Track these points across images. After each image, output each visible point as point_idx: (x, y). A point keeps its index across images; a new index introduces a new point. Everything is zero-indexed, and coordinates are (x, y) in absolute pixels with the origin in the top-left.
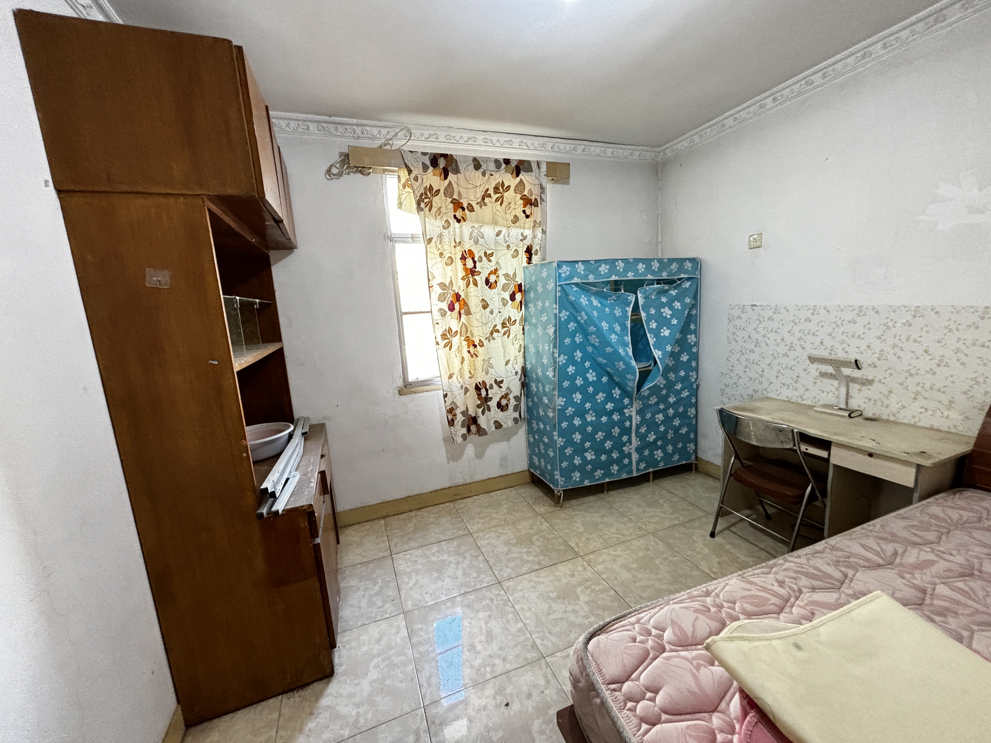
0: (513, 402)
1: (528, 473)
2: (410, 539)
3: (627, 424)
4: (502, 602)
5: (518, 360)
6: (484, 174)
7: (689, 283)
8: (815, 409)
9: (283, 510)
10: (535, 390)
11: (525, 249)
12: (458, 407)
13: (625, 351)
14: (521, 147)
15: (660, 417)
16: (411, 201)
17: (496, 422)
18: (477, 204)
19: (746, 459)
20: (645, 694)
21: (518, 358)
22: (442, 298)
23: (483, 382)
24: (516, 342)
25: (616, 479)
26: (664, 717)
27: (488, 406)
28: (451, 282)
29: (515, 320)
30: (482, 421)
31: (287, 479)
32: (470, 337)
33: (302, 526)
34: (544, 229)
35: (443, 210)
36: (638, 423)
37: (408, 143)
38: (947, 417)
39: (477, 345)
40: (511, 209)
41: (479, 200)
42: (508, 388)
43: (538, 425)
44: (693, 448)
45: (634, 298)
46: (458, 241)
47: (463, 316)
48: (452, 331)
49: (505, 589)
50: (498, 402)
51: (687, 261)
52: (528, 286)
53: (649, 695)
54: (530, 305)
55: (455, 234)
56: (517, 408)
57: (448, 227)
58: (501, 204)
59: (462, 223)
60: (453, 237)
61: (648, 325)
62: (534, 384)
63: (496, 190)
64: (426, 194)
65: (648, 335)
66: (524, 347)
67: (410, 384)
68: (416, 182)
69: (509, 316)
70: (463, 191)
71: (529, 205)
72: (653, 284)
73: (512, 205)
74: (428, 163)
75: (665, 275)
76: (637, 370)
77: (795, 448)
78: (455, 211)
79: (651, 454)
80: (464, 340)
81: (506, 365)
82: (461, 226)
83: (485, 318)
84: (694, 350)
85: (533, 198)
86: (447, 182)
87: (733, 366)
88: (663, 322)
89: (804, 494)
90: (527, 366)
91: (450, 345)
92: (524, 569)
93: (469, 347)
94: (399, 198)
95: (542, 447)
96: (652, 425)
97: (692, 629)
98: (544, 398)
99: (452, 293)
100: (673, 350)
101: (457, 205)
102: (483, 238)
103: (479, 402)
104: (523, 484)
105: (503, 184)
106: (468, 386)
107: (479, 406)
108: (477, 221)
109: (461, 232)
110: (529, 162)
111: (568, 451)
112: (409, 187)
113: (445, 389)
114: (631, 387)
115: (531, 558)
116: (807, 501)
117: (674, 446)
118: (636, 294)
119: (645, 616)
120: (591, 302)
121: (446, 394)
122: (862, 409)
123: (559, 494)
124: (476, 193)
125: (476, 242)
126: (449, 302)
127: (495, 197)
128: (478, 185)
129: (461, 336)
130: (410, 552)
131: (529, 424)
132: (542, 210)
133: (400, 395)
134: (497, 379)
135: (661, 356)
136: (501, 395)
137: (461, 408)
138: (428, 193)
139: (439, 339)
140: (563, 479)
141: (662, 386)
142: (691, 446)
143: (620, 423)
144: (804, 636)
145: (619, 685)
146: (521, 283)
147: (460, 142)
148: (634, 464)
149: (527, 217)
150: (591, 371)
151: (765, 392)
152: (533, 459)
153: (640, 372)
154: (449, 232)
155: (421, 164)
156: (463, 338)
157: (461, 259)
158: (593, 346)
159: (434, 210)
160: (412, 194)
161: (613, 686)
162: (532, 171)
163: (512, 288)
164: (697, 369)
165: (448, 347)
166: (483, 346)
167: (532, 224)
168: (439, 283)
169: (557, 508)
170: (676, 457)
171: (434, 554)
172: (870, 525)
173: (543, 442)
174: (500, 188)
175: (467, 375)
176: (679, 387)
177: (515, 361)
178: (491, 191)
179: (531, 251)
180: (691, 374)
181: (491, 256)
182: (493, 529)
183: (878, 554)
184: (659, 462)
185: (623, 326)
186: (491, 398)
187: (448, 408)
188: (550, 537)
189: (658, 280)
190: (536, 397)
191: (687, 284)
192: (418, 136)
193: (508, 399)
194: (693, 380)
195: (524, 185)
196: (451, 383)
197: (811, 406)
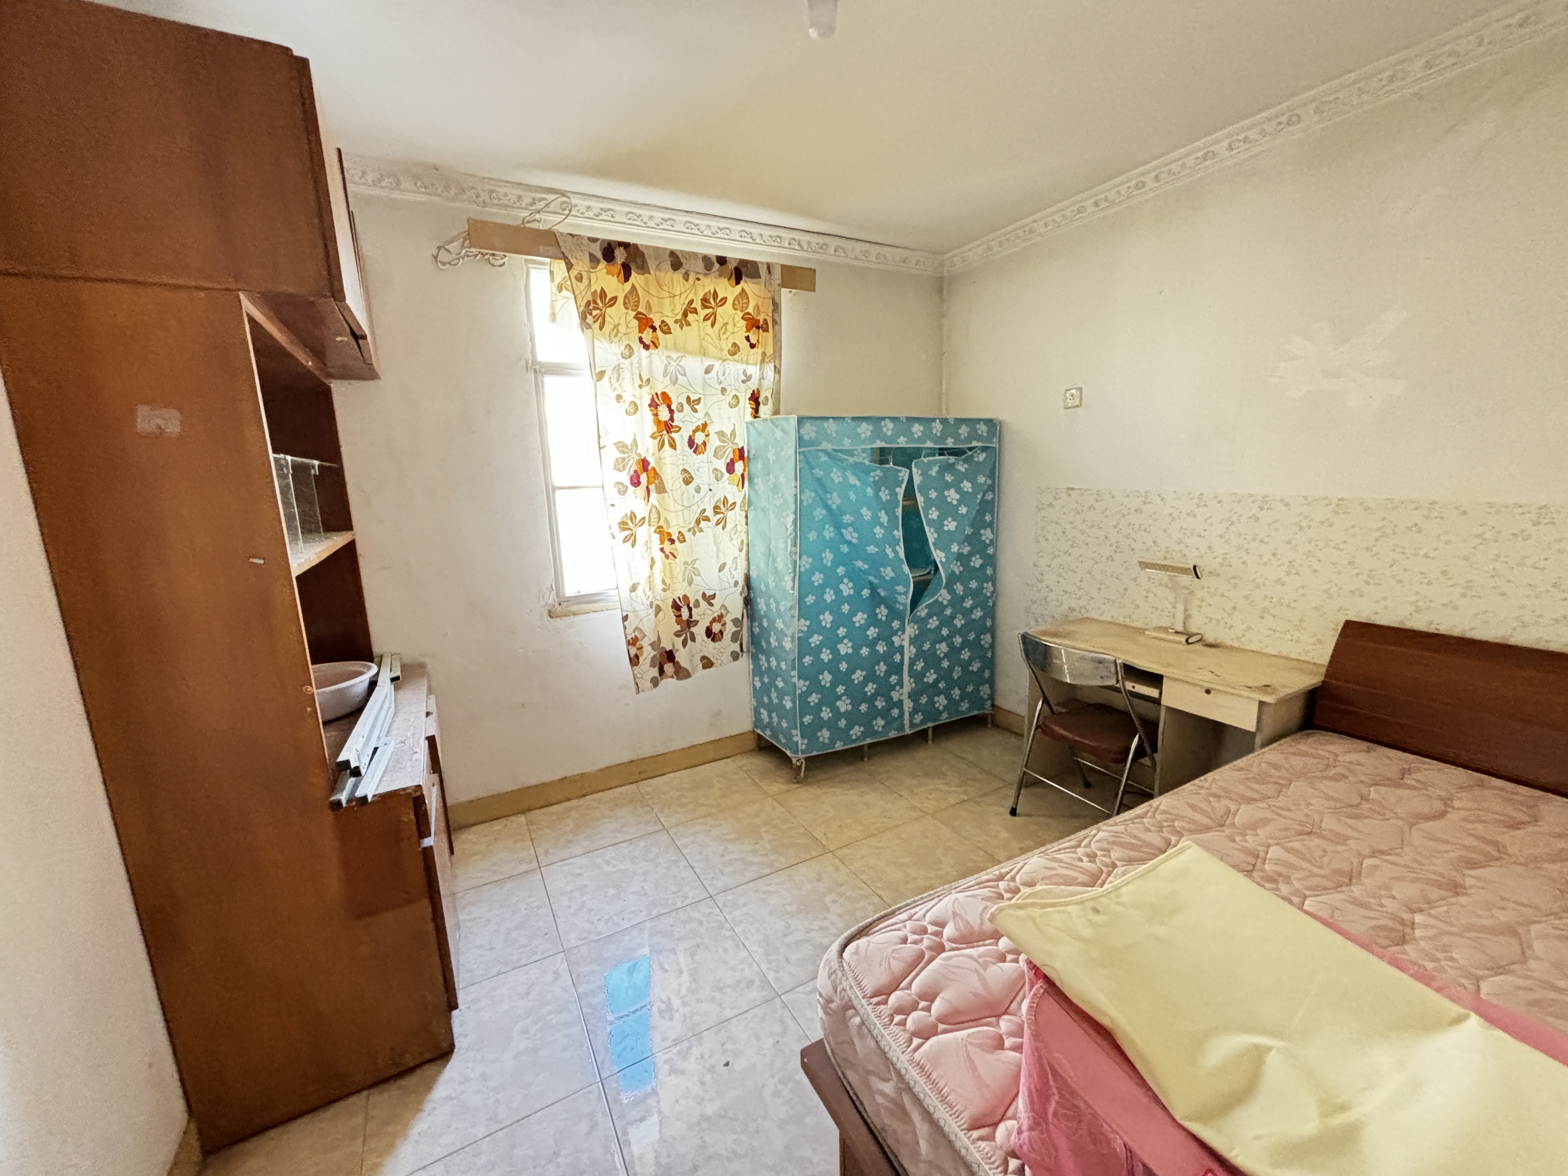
0: (730, 629)
1: (752, 736)
2: (570, 841)
3: (897, 658)
4: (716, 924)
5: (739, 564)
6: (686, 276)
7: (984, 455)
8: (1146, 632)
9: (374, 796)
10: (765, 609)
11: (749, 396)
12: (645, 636)
13: (895, 551)
14: (743, 239)
15: (943, 648)
16: (570, 310)
17: (703, 658)
18: (676, 322)
19: (1058, 704)
20: (918, 1004)
21: (738, 560)
22: (619, 465)
23: (685, 597)
24: (735, 537)
25: (881, 739)
26: (941, 1027)
27: (692, 634)
28: (635, 441)
29: (734, 503)
30: (681, 657)
31: (376, 749)
32: (665, 527)
33: (406, 820)
34: (778, 366)
35: (622, 329)
36: (913, 656)
37: (567, 220)
38: (1298, 641)
39: (676, 539)
40: (728, 333)
41: (679, 317)
42: (723, 606)
43: (769, 662)
44: (988, 691)
45: (907, 474)
46: (645, 378)
47: (653, 495)
48: (635, 517)
49: (721, 905)
50: (708, 628)
51: (982, 423)
52: (753, 452)
53: (923, 1004)
54: (756, 480)
55: (640, 368)
56: (735, 637)
57: (630, 356)
58: (713, 325)
59: (652, 350)
60: (638, 372)
61: (926, 516)
62: (763, 600)
63: (705, 301)
64: (595, 302)
65: (927, 529)
66: (748, 545)
67: (568, 600)
68: (579, 284)
69: (725, 497)
70: (654, 302)
71: (754, 329)
72: (934, 455)
73: (730, 327)
74: (599, 255)
75: (950, 443)
76: (912, 581)
77: (1118, 685)
78: (641, 330)
79: (931, 702)
80: (655, 532)
81: (720, 571)
82: (650, 356)
83: (689, 499)
84: (990, 551)
85: (761, 318)
86: (628, 285)
87: (1042, 574)
88: (946, 510)
89: (1129, 749)
90: (751, 573)
91: (632, 538)
92: (749, 875)
93: (662, 542)
94: (553, 307)
95: (774, 695)
96: (932, 660)
97: (979, 921)
98: (778, 621)
99: (636, 458)
100: (961, 551)
101: (645, 322)
102: (684, 375)
103: (678, 628)
104: (745, 753)
105: (715, 294)
106: (660, 604)
107: (678, 634)
108: (676, 348)
109: (651, 363)
110: (754, 264)
111: (814, 699)
112: (567, 289)
113: (625, 608)
114: (902, 604)
115: (756, 859)
116: (1133, 757)
117: (963, 689)
118: (910, 469)
119: (919, 911)
120: (845, 477)
121: (627, 616)
122: (1201, 632)
123: (798, 764)
124: (674, 306)
125: (675, 381)
126: (632, 473)
127: (703, 313)
128: (677, 293)
129: (650, 525)
130: (570, 861)
131: (755, 659)
132: (775, 336)
133: (551, 617)
134: (706, 592)
135: (944, 560)
136: (712, 617)
137: (651, 637)
138: (599, 301)
139: (616, 529)
140: (806, 741)
141: (945, 603)
142: (985, 690)
143: (886, 658)
144: (1103, 900)
145: (884, 997)
146: (743, 448)
147: (649, 224)
148: (907, 716)
149: (752, 346)
150: (846, 581)
151: (1083, 610)
152: (760, 713)
153: (914, 582)
154: (632, 364)
155: (587, 255)
156: (653, 529)
157: (650, 406)
158: (849, 543)
159: (608, 327)
160: (573, 300)
161: (875, 1000)
162: (760, 277)
163: (729, 455)
164: (993, 579)
165: (630, 542)
166: (685, 541)
167: (760, 358)
168: (615, 441)
169: (796, 786)
170: (965, 706)
171: (608, 863)
172: (1201, 781)
173: (776, 687)
174: (712, 301)
175: (659, 586)
176: (968, 603)
177: (734, 566)
178: (697, 304)
179: (758, 398)
180: (985, 585)
181: (698, 404)
182: (701, 821)
183: (1206, 814)
184: (941, 713)
185: (890, 514)
186: (697, 622)
187: (629, 638)
188: (785, 827)
189: (940, 449)
190: (765, 620)
191: (982, 457)
192: (583, 210)
193: (722, 623)
194: (989, 594)
195: (748, 298)
196: (634, 598)
197: (1141, 629)
